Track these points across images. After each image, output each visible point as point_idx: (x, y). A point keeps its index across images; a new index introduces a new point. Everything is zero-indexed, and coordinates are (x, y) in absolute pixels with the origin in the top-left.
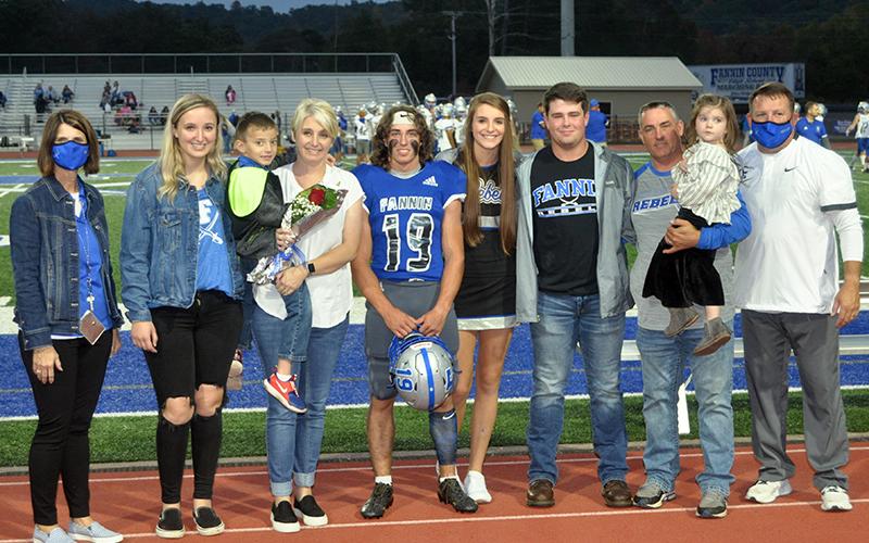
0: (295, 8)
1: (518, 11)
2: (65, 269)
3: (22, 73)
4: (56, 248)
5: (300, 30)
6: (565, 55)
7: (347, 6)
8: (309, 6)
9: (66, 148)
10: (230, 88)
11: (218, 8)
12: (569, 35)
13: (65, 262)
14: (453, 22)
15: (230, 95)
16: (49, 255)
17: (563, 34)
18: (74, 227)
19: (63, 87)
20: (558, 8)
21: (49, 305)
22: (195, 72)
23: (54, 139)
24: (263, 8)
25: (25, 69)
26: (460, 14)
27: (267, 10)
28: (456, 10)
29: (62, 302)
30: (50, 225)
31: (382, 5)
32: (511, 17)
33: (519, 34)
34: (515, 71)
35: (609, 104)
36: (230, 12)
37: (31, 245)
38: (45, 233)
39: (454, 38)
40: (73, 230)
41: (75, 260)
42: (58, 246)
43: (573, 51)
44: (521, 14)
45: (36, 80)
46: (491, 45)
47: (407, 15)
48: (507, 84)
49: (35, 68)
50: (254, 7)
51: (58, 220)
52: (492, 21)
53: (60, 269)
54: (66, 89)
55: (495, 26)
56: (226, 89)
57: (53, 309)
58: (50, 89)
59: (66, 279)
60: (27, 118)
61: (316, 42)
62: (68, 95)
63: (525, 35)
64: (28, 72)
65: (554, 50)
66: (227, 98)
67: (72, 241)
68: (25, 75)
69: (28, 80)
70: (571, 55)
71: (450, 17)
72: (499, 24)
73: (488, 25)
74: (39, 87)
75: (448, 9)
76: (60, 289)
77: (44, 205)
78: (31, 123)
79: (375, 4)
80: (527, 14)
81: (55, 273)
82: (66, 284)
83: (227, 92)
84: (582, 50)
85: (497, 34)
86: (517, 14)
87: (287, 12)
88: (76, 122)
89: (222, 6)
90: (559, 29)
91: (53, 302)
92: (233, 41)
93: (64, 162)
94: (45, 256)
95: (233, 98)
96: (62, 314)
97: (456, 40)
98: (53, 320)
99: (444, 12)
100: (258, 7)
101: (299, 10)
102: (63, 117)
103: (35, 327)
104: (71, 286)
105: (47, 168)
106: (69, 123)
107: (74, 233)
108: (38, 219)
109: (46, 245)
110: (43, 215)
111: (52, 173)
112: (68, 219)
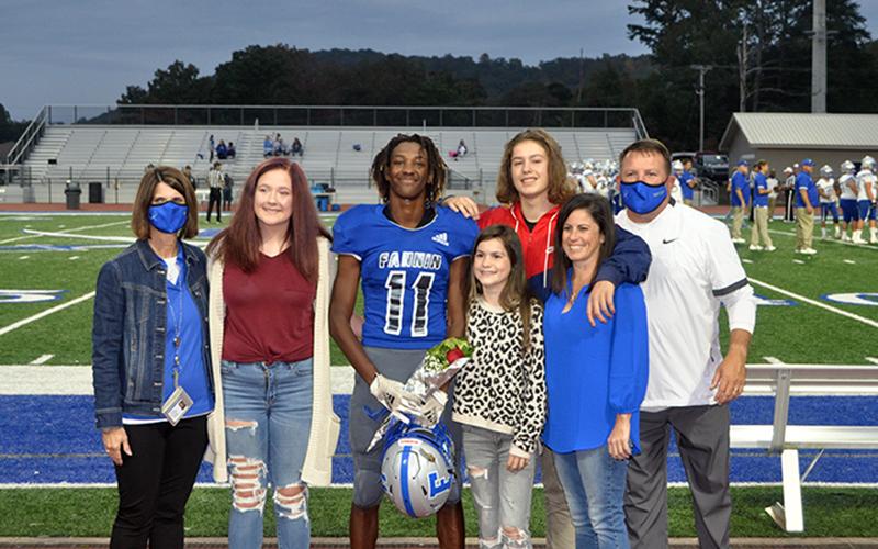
0: (545, 61)
1: (771, 65)
2: (150, 346)
3: (253, 124)
4: (141, 321)
5: (547, 84)
6: (816, 112)
7: (598, 59)
8: (559, 59)
9: (165, 209)
11: (466, 61)
12: (820, 91)
13: (150, 338)
14: (702, 77)
16: (134, 329)
17: (815, 89)
18: (164, 299)
19: (293, 140)
20: (809, 63)
21: (130, 384)
22: (427, 125)
23: (152, 198)
24: (512, 60)
25: (257, 121)
26: (709, 68)
27: (516, 63)
28: (704, 63)
29: (144, 380)
30: (137, 296)
31: (635, 59)
32: (763, 72)
33: (771, 89)
34: (759, 127)
36: (479, 64)
37: (112, 317)
38: (130, 305)
39: (702, 93)
40: (163, 302)
41: (160, 335)
42: (143, 320)
43: (824, 106)
44: (774, 68)
46: (742, 101)
47: (656, 69)
48: (751, 141)
49: (267, 120)
50: (503, 60)
51: (146, 290)
52: (743, 76)
53: (144, 345)
54: (297, 142)
55: (748, 81)
57: (135, 388)
59: (149, 358)
61: (564, 97)
62: (297, 147)
63: (779, 90)
64: (260, 124)
65: (802, 105)
67: (159, 314)
68: (256, 127)
69: (259, 132)
70: (822, 112)
71: (699, 71)
72: (751, 79)
73: (739, 80)
75: (696, 62)
76: (143, 366)
77: (130, 274)
79: (628, 57)
80: (781, 69)
81: (138, 349)
82: (150, 362)
84: (835, 106)
85: (750, 88)
86: (769, 68)
87: (536, 65)
89: (470, 58)
90: (810, 84)
91: (134, 381)
92: (477, 95)
93: (162, 225)
94: (129, 331)
96: (143, 393)
97: (705, 96)
98: (133, 400)
99: (693, 66)
100: (507, 60)
101: (548, 63)
102: (159, 175)
103: (104, 407)
104: (154, 364)
105: (143, 230)
106: (167, 182)
107: (164, 306)
108: (123, 289)
109: (131, 318)
110: (128, 286)
111: (149, 236)
112: (158, 290)
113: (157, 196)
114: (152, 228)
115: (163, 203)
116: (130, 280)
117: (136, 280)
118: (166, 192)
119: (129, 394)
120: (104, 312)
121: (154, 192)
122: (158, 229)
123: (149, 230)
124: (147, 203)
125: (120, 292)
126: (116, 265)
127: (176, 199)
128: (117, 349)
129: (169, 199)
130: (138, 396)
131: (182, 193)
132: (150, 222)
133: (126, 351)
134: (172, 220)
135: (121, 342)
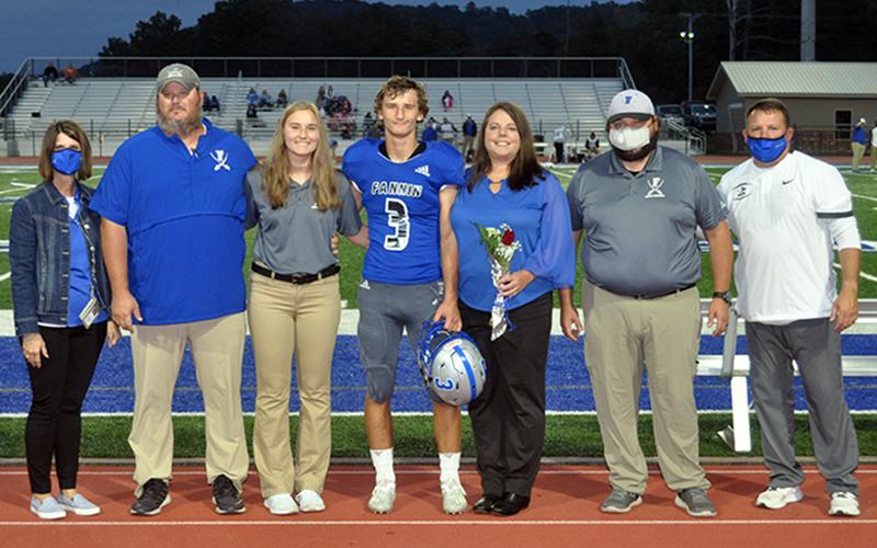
0: (532, 9)
1: (761, 13)
2: (57, 265)
3: (236, 76)
4: (49, 247)
5: (535, 33)
6: (804, 60)
7: (586, 7)
8: (547, 8)
10: (447, 94)
11: (453, 10)
12: (809, 39)
13: (57, 260)
14: (690, 25)
15: (447, 100)
16: (43, 253)
17: (804, 37)
20: (798, 11)
21: (41, 298)
24: (498, 9)
25: (240, 73)
26: (698, 15)
27: (503, 12)
28: (693, 12)
29: (53, 295)
30: (45, 226)
31: (623, 7)
32: (753, 19)
33: (761, 37)
34: (747, 76)
35: (849, 113)
36: (465, 13)
38: (41, 234)
39: (691, 41)
40: (66, 231)
42: (51, 245)
43: (813, 54)
44: (765, 15)
45: (251, 83)
46: (731, 49)
47: (645, 17)
48: (739, 90)
49: (250, 72)
50: (489, 8)
51: (52, 221)
52: (733, 23)
53: (52, 266)
54: (282, 95)
55: (737, 29)
56: (443, 94)
57: (46, 301)
58: (265, 93)
59: (57, 275)
60: (239, 123)
61: (551, 46)
62: (283, 99)
63: (769, 38)
64: (244, 76)
65: (793, 55)
66: (444, 103)
67: (64, 241)
68: (240, 78)
69: (242, 83)
70: (811, 60)
71: (687, 19)
72: (740, 26)
73: (728, 27)
74: (252, 91)
75: (684, 10)
76: (52, 284)
77: (39, 208)
78: (244, 128)
79: (617, 5)
80: (771, 17)
82: (57, 279)
83: (444, 98)
84: (823, 55)
85: (739, 36)
86: (760, 16)
87: (524, 14)
88: (72, 133)
89: (456, 7)
90: (799, 32)
91: (44, 295)
92: (463, 45)
95: (451, 104)
96: (52, 306)
97: (693, 44)
98: (44, 312)
99: (681, 14)
100: (494, 8)
101: (535, 12)
102: (61, 127)
103: (24, 317)
104: (61, 282)
105: (47, 173)
106: (66, 133)
107: (68, 234)
108: (34, 220)
109: (41, 244)
110: (38, 218)
111: (51, 178)
112: (63, 221)
113: (58, 144)
114: (55, 172)
115: (62, 149)
116: (38, 213)
117: (44, 213)
118: (65, 140)
119: (41, 307)
120: (19, 239)
121: (55, 141)
122: (58, 171)
123: (52, 173)
124: (50, 150)
125: (31, 222)
126: (27, 201)
127: (73, 146)
128: (31, 269)
129: (67, 146)
130: (48, 308)
131: (78, 140)
132: (53, 167)
133: (38, 272)
134: (70, 164)
135: (34, 263)
